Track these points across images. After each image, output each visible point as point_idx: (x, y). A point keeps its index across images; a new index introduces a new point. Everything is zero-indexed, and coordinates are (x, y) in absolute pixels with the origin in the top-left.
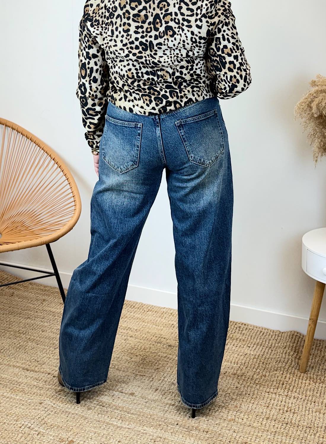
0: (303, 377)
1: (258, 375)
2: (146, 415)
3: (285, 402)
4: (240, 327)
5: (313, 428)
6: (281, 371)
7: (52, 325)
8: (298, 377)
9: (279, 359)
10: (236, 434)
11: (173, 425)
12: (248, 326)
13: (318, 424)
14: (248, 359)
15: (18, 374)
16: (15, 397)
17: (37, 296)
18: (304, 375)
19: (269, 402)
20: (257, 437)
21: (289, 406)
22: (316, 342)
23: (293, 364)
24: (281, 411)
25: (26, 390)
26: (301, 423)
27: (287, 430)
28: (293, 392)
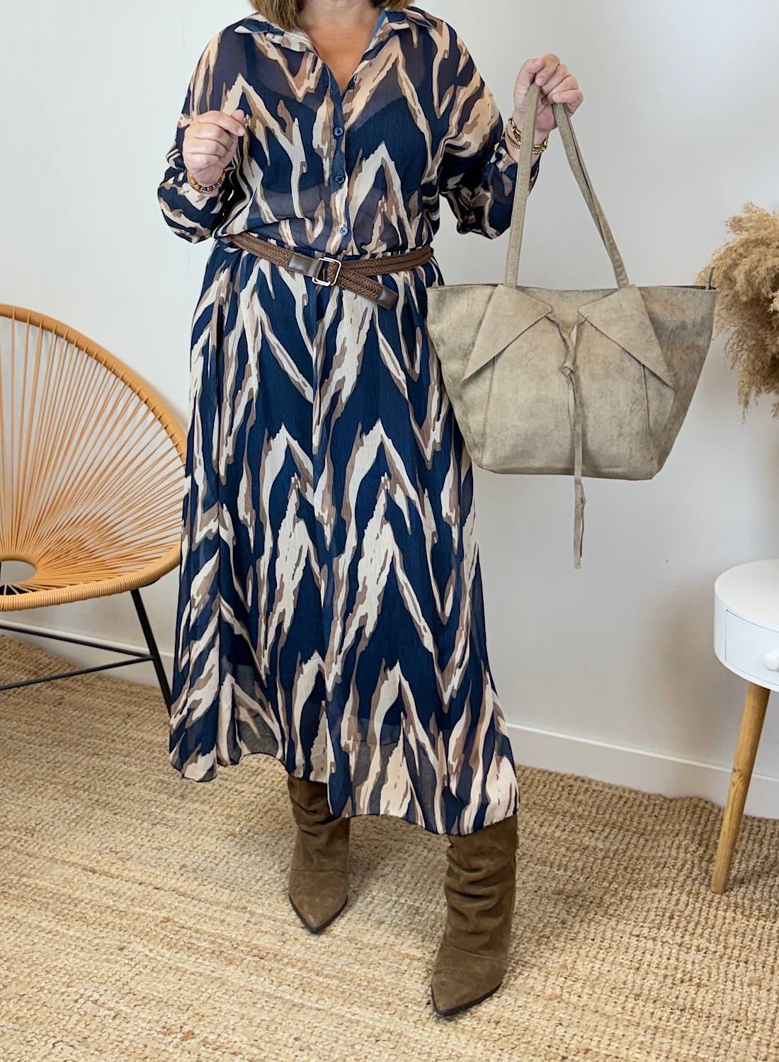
0: (719, 903)
1: (613, 895)
2: (358, 979)
3: (677, 959)
4: (571, 786)
5: (744, 1022)
6: (666, 887)
7: (147, 772)
8: (706, 903)
9: (663, 861)
10: (563, 1029)
11: (419, 1006)
12: (590, 783)
13: (755, 1014)
14: (591, 859)
15: (72, 879)
16: (65, 932)
17: (114, 705)
18: (720, 899)
19: (640, 958)
20: (614, 1039)
21: (688, 970)
22: (749, 823)
23: (694, 873)
24: (669, 980)
25: (90, 917)
26: (717, 1009)
27: (683, 1025)
28: (695, 936)
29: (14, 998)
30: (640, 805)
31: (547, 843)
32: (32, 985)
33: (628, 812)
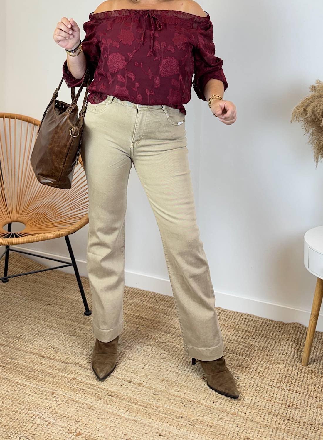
0: (305, 370)
2: (152, 407)
3: (287, 397)
4: (246, 318)
5: (314, 425)
6: (283, 364)
7: (70, 312)
8: (300, 370)
9: (282, 352)
10: (238, 429)
12: (253, 317)
13: (319, 421)
14: (253, 350)
15: (34, 360)
16: (29, 385)
17: (58, 283)
18: (306, 368)
19: (272, 396)
20: (260, 433)
21: (291, 401)
22: (317, 334)
23: (295, 357)
24: (284, 406)
25: (40, 378)
26: (303, 419)
27: (289, 426)
28: (295, 385)
29: (4, 416)
30: (273, 327)
31: (235, 344)
32: (12, 410)
33: (268, 330)
